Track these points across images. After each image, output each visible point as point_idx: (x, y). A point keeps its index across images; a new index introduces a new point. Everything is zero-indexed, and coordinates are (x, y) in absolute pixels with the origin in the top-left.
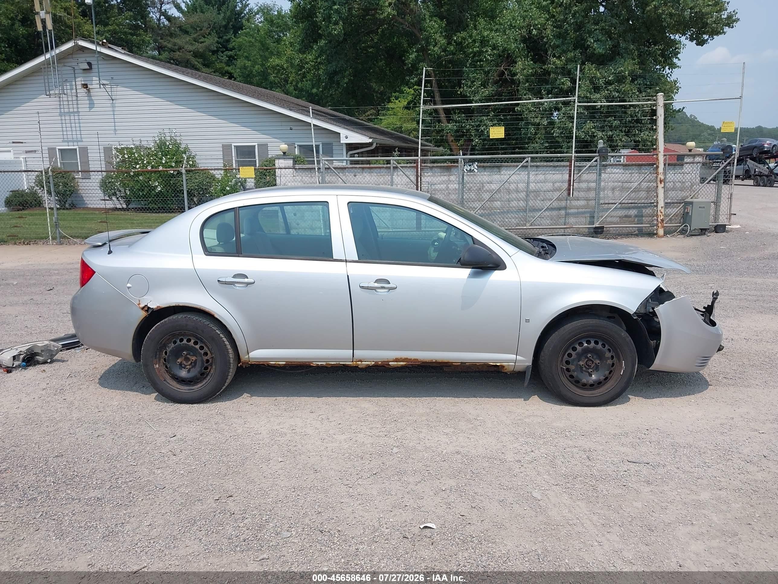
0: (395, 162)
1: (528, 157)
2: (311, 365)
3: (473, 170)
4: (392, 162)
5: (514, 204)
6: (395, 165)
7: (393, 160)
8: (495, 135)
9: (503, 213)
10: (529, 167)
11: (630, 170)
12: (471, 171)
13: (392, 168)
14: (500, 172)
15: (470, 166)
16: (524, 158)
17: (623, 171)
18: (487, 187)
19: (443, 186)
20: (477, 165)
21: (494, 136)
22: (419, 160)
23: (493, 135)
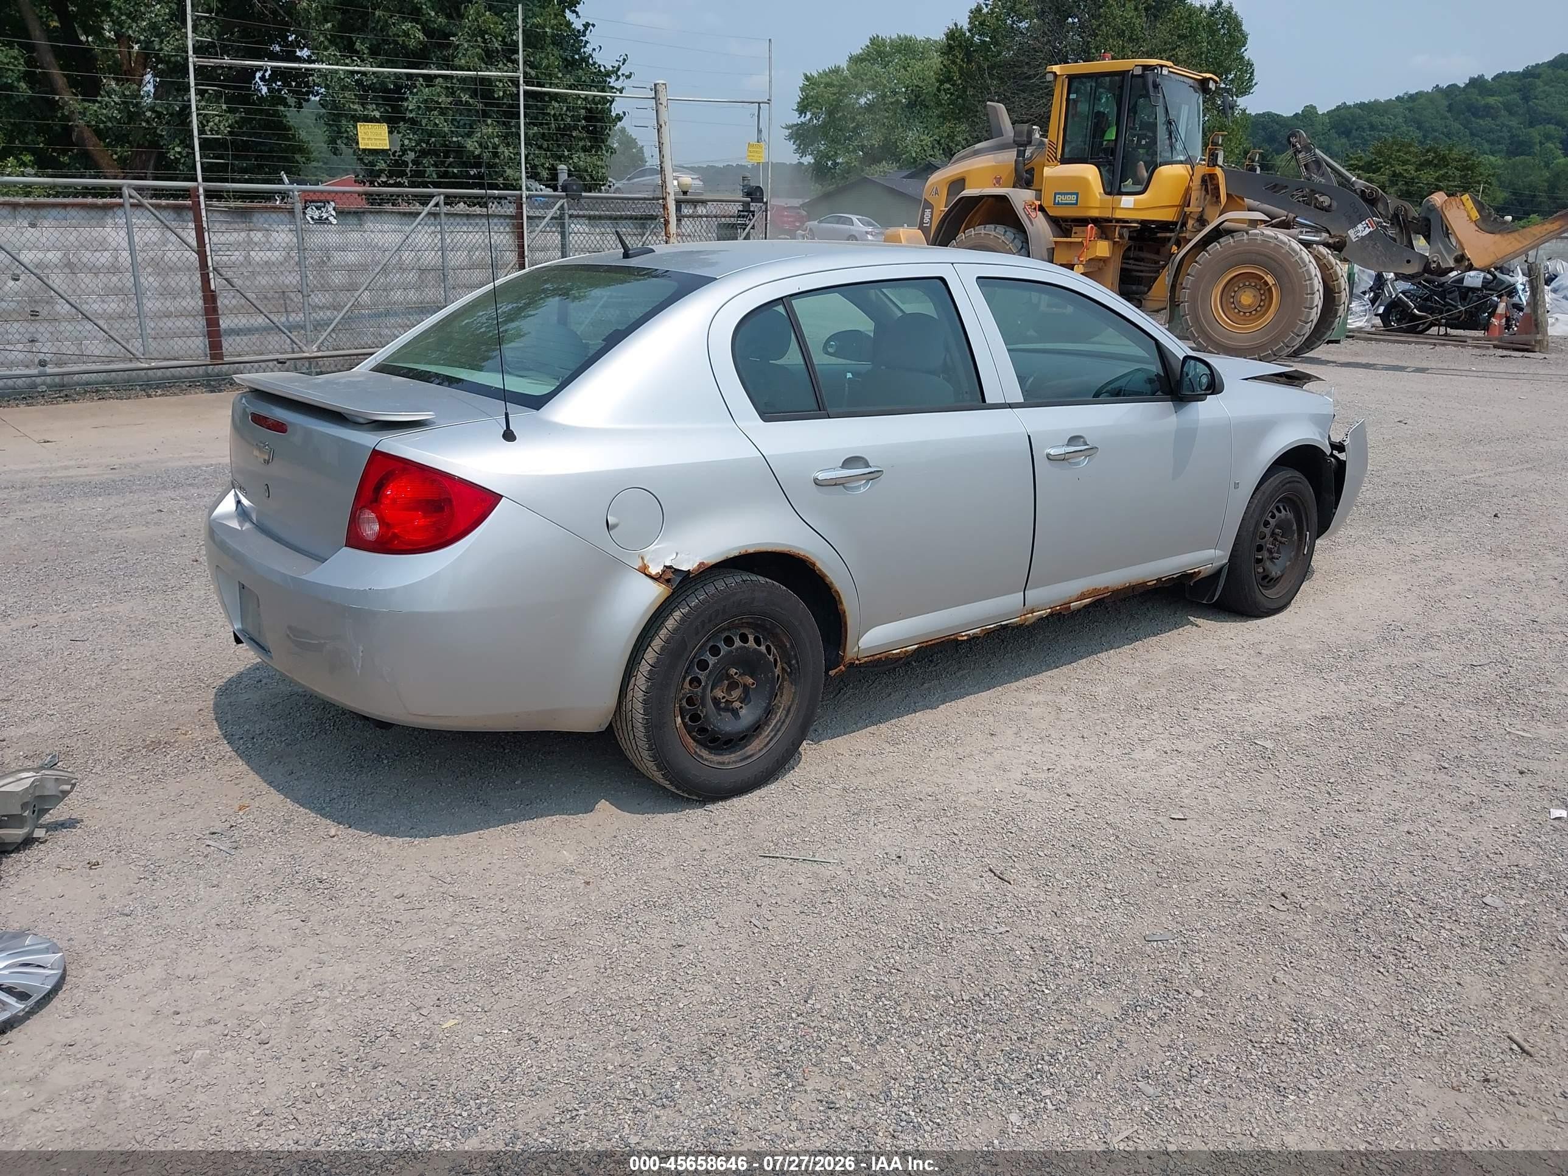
0: (134, 193)
1: (439, 194)
2: (960, 638)
3: (327, 219)
4: (126, 191)
5: (397, 295)
6: (135, 201)
7: (129, 186)
8: (370, 142)
9: (379, 315)
10: (443, 216)
11: (597, 226)
12: (321, 221)
13: (127, 206)
14: (361, 225)
15: (318, 208)
16: (432, 196)
17: (587, 230)
18: (338, 257)
19: (237, 256)
20: (334, 209)
21: (368, 144)
22: (201, 190)
23: (366, 141)
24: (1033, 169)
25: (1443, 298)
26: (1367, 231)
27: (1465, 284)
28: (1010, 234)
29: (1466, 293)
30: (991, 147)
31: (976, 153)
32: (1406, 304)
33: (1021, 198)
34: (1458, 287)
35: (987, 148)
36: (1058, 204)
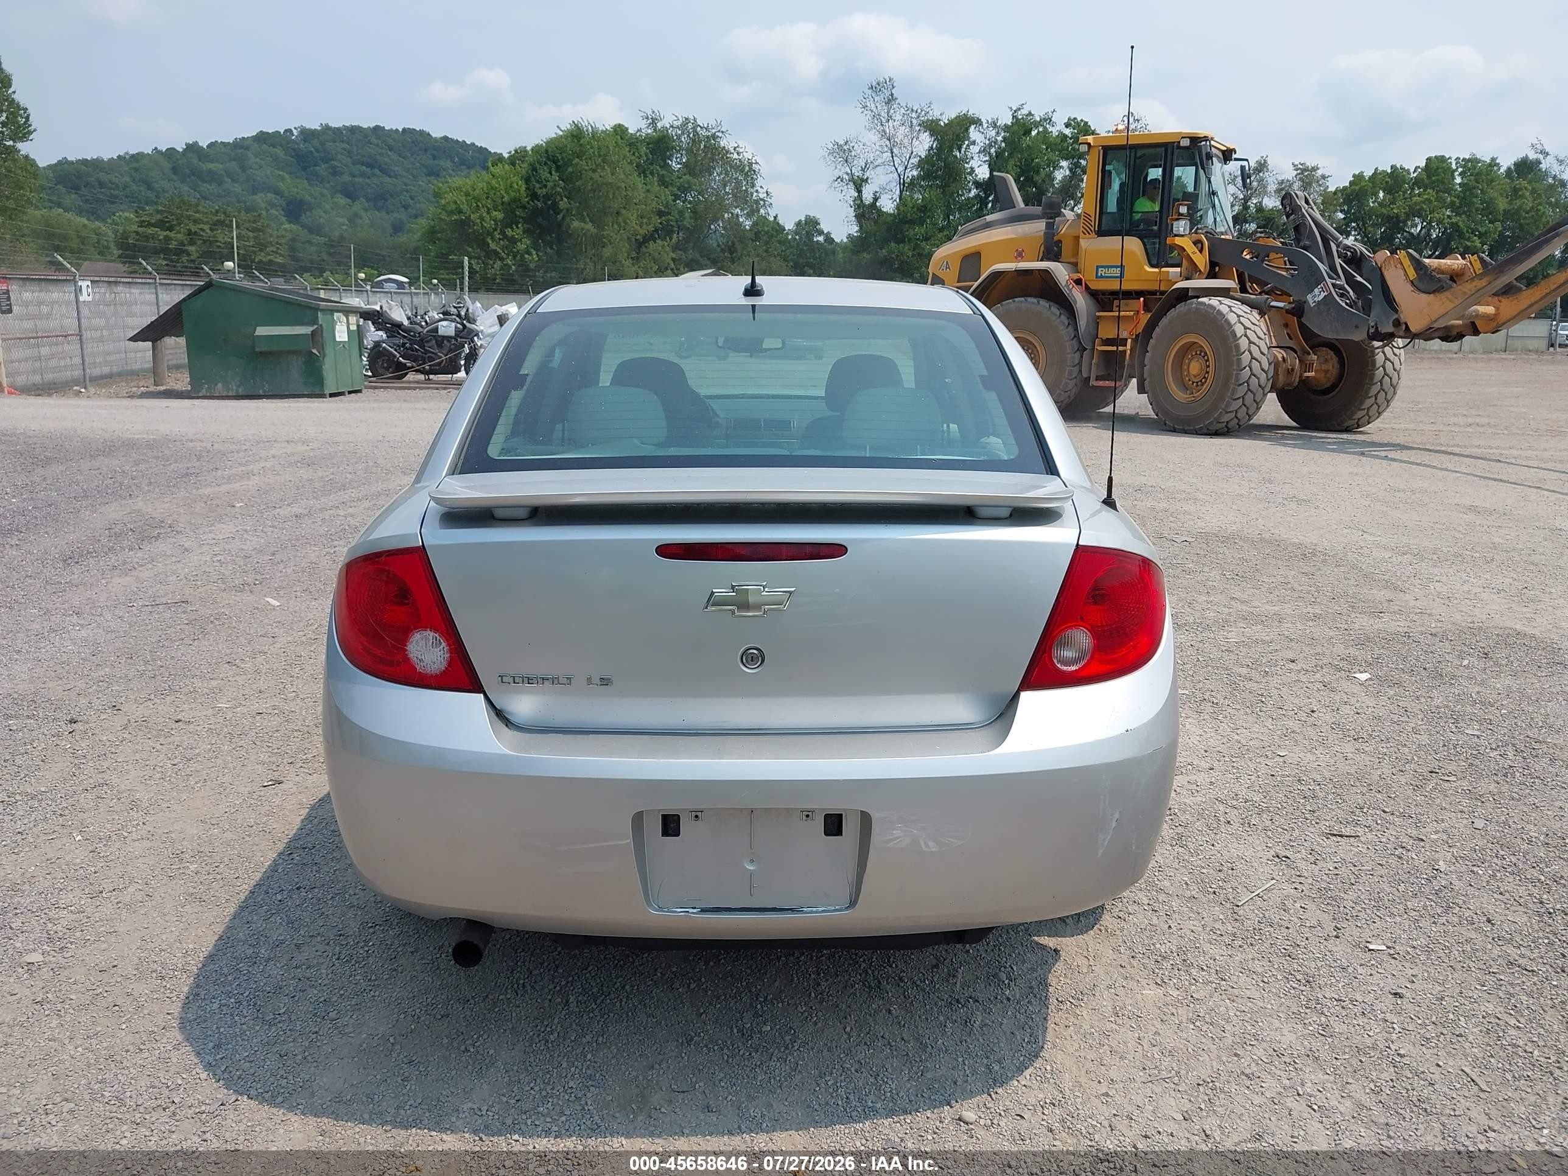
24: (1060, 241)
25: (423, 347)
26: (1323, 295)
27: (440, 333)
28: (1055, 310)
29: (441, 341)
30: (1005, 219)
31: (988, 226)
32: (391, 353)
33: (1060, 271)
34: (434, 336)
35: (997, 220)
36: (1102, 277)
